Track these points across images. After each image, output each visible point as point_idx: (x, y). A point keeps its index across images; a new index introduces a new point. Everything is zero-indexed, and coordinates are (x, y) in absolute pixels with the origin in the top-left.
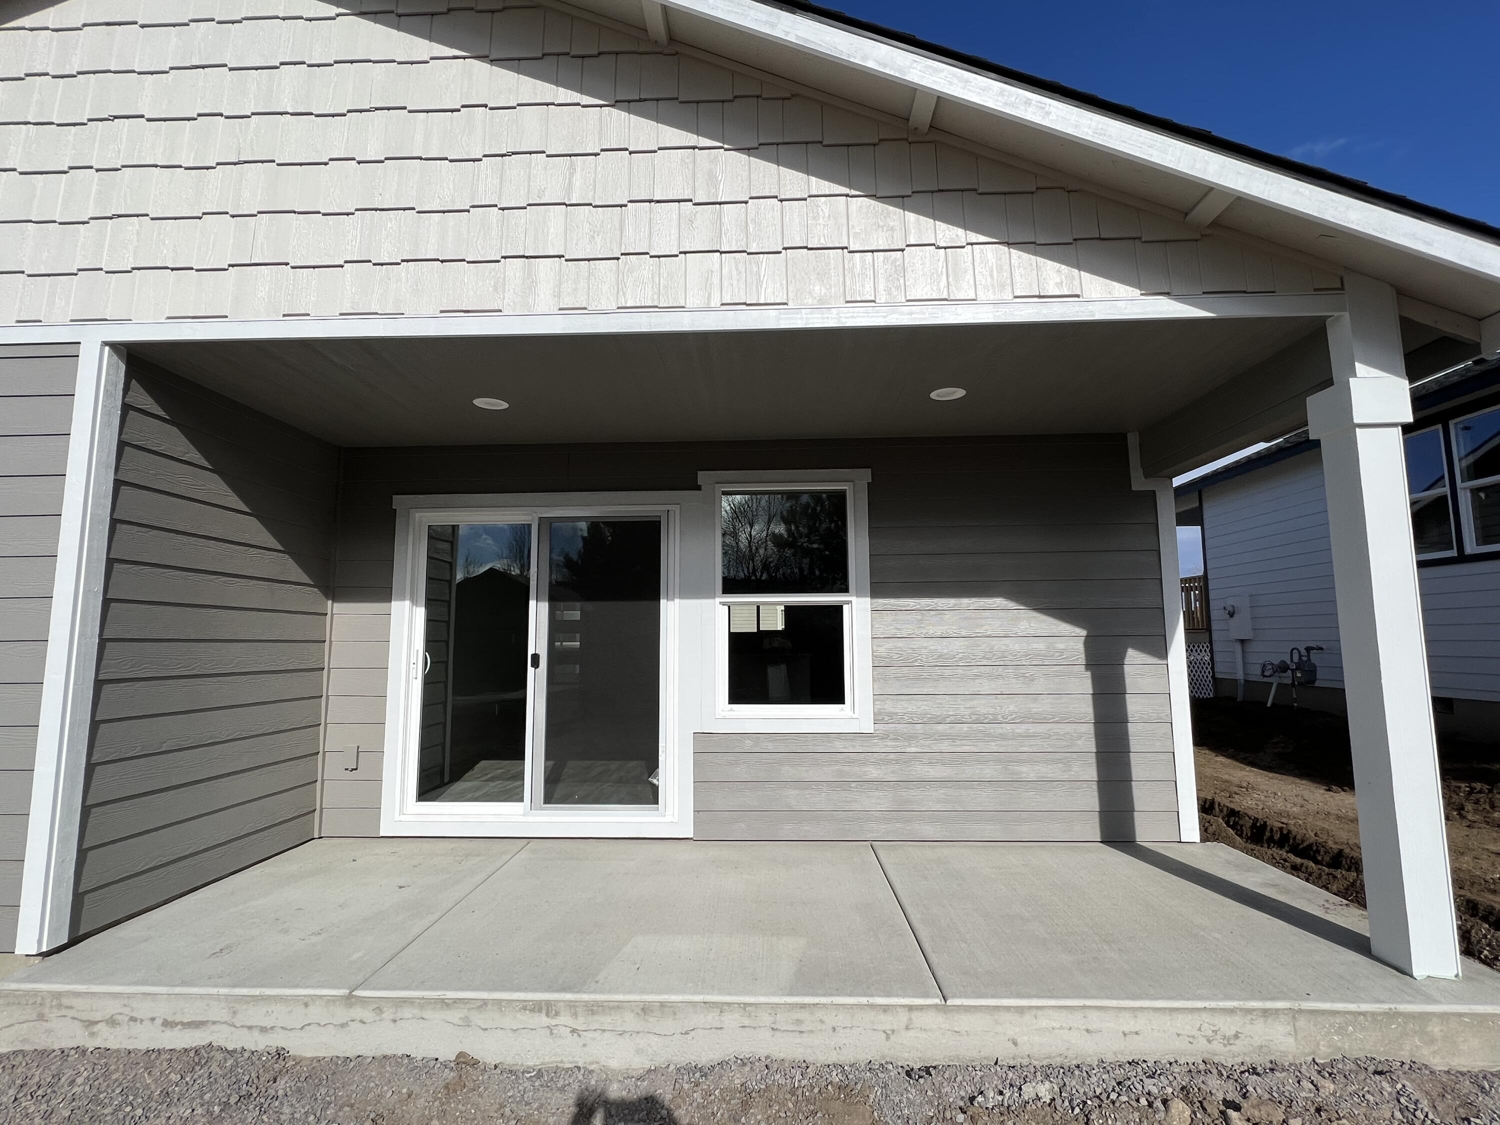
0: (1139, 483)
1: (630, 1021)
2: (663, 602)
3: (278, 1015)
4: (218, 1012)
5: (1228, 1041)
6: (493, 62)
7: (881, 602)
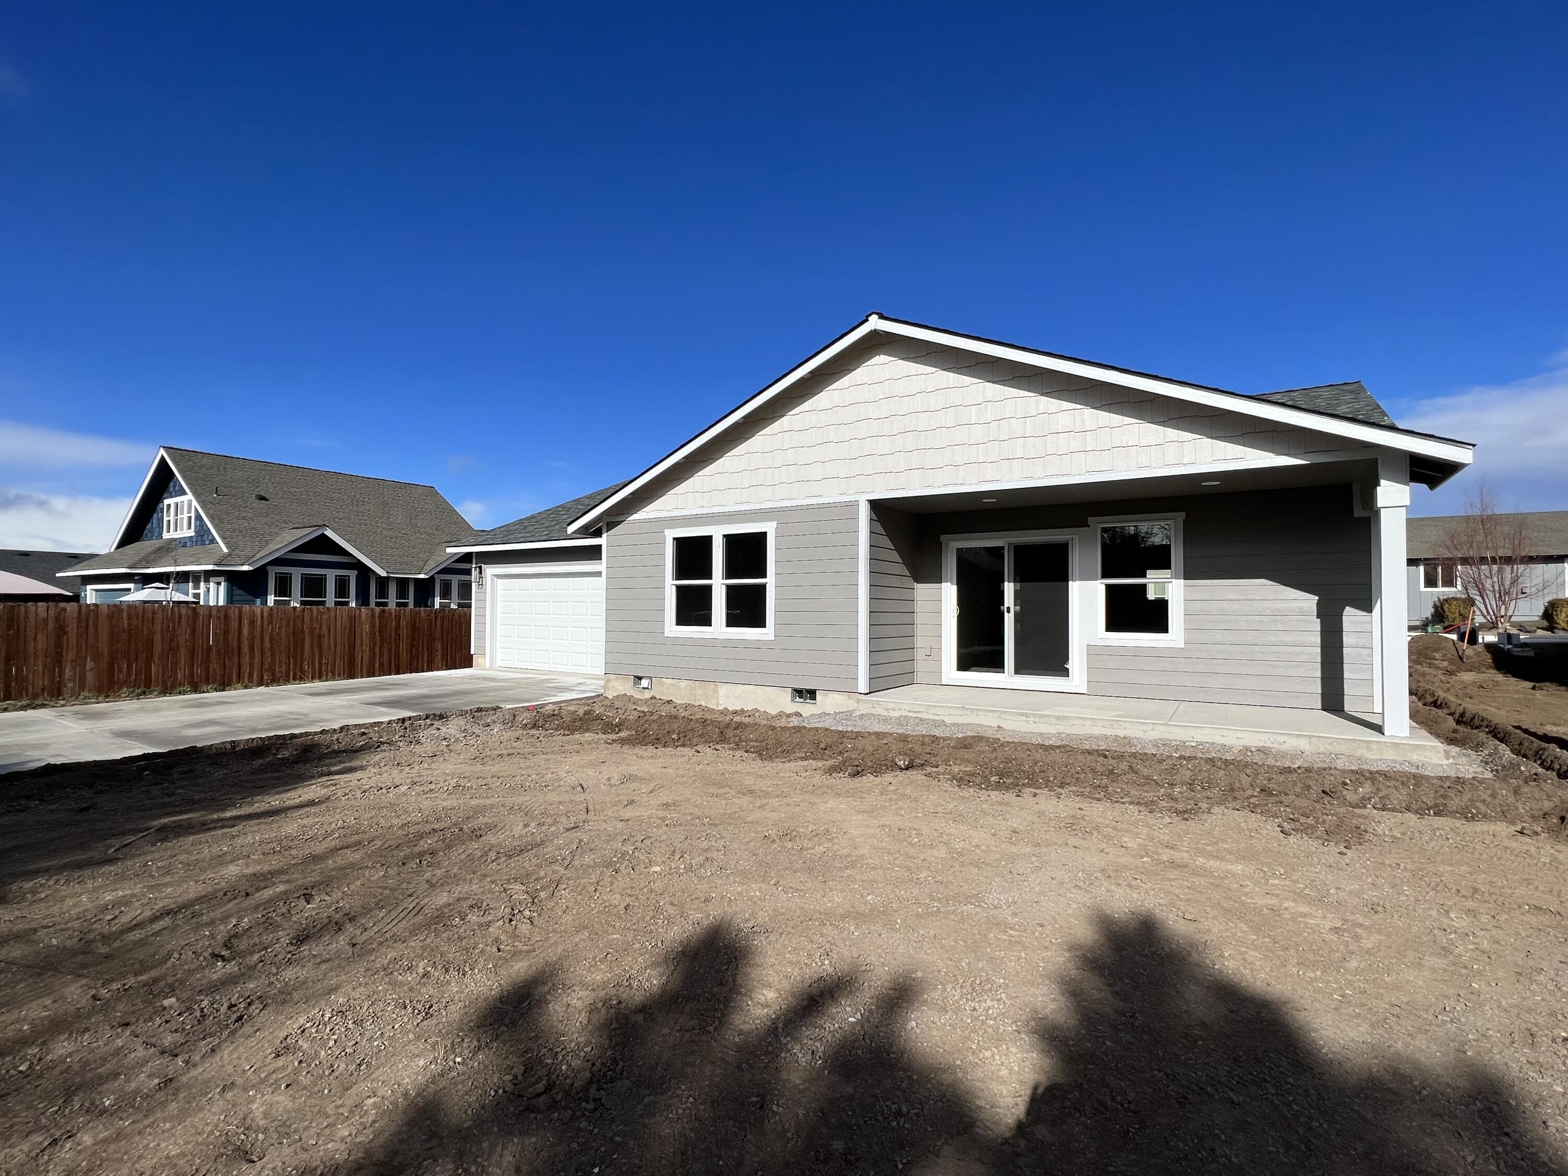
0: (1360, 513)
1: (1053, 721)
2: (1070, 583)
5: (1280, 744)
6: (993, 383)
7: (1190, 581)
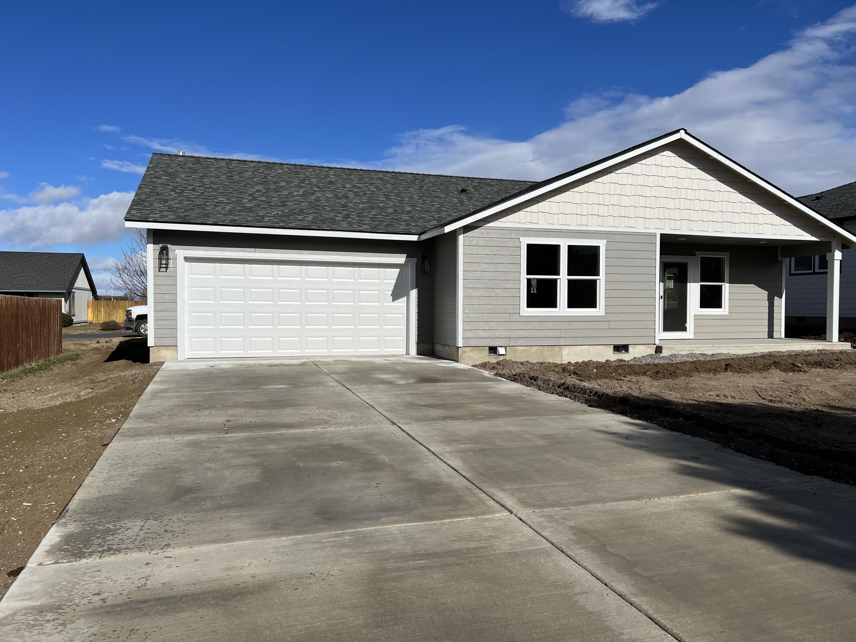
0: (780, 259)
1: (748, 348)
2: (688, 284)
3: (704, 349)
4: (695, 349)
7: (731, 284)
